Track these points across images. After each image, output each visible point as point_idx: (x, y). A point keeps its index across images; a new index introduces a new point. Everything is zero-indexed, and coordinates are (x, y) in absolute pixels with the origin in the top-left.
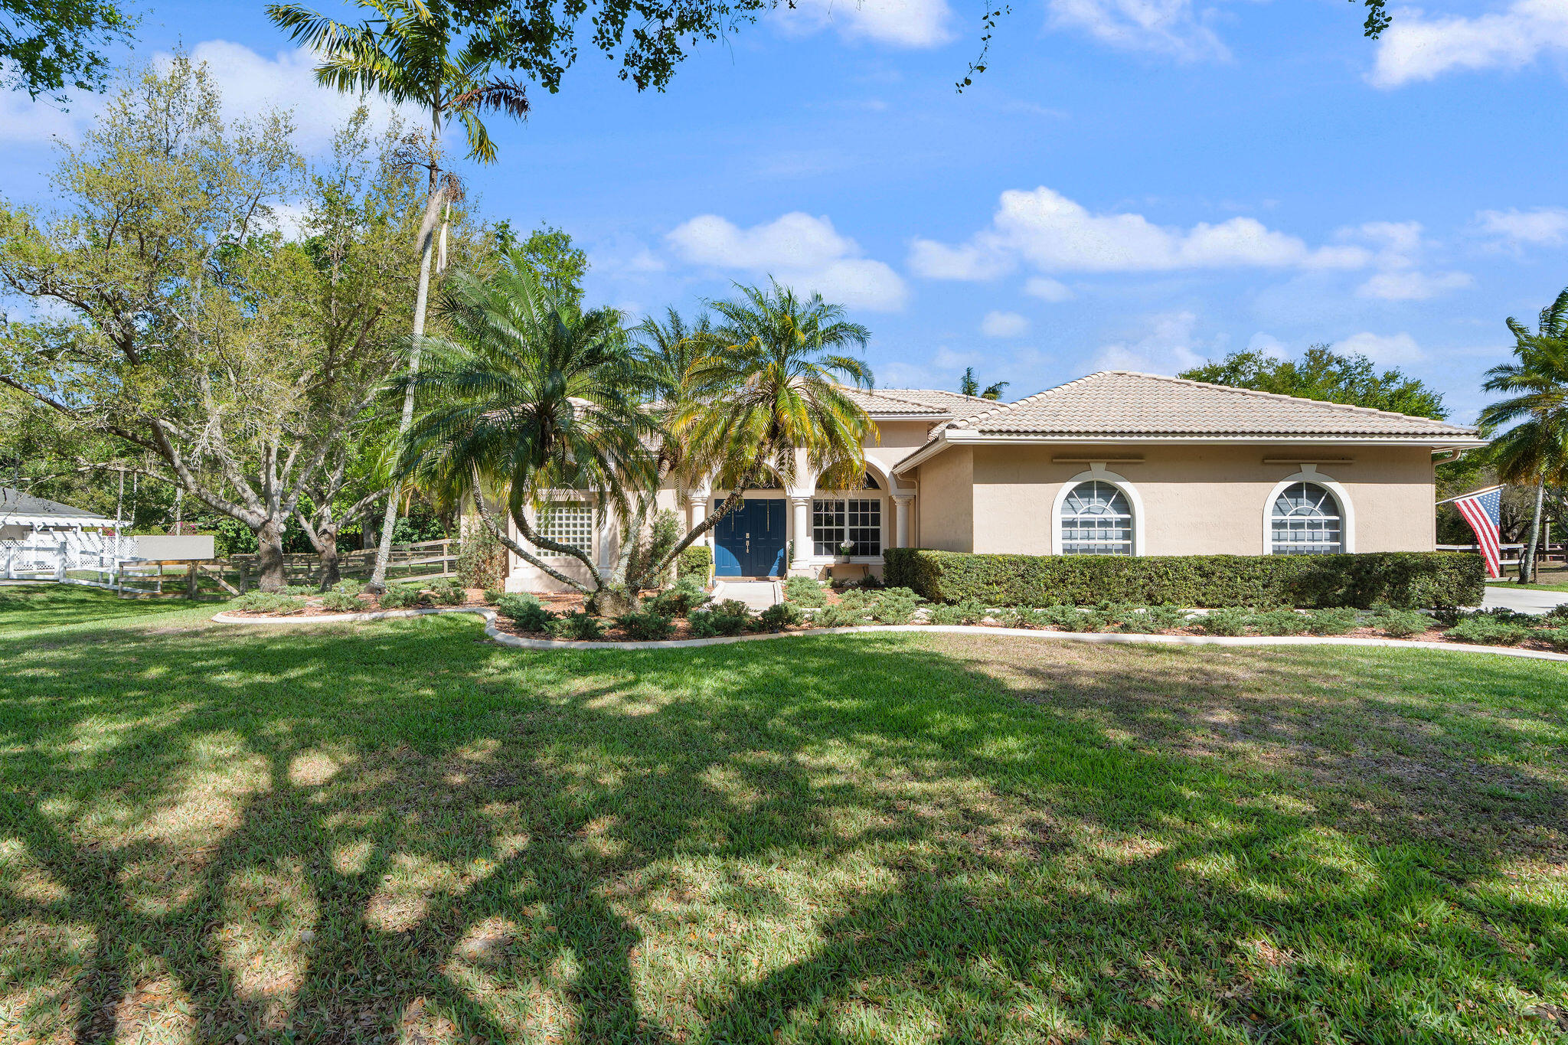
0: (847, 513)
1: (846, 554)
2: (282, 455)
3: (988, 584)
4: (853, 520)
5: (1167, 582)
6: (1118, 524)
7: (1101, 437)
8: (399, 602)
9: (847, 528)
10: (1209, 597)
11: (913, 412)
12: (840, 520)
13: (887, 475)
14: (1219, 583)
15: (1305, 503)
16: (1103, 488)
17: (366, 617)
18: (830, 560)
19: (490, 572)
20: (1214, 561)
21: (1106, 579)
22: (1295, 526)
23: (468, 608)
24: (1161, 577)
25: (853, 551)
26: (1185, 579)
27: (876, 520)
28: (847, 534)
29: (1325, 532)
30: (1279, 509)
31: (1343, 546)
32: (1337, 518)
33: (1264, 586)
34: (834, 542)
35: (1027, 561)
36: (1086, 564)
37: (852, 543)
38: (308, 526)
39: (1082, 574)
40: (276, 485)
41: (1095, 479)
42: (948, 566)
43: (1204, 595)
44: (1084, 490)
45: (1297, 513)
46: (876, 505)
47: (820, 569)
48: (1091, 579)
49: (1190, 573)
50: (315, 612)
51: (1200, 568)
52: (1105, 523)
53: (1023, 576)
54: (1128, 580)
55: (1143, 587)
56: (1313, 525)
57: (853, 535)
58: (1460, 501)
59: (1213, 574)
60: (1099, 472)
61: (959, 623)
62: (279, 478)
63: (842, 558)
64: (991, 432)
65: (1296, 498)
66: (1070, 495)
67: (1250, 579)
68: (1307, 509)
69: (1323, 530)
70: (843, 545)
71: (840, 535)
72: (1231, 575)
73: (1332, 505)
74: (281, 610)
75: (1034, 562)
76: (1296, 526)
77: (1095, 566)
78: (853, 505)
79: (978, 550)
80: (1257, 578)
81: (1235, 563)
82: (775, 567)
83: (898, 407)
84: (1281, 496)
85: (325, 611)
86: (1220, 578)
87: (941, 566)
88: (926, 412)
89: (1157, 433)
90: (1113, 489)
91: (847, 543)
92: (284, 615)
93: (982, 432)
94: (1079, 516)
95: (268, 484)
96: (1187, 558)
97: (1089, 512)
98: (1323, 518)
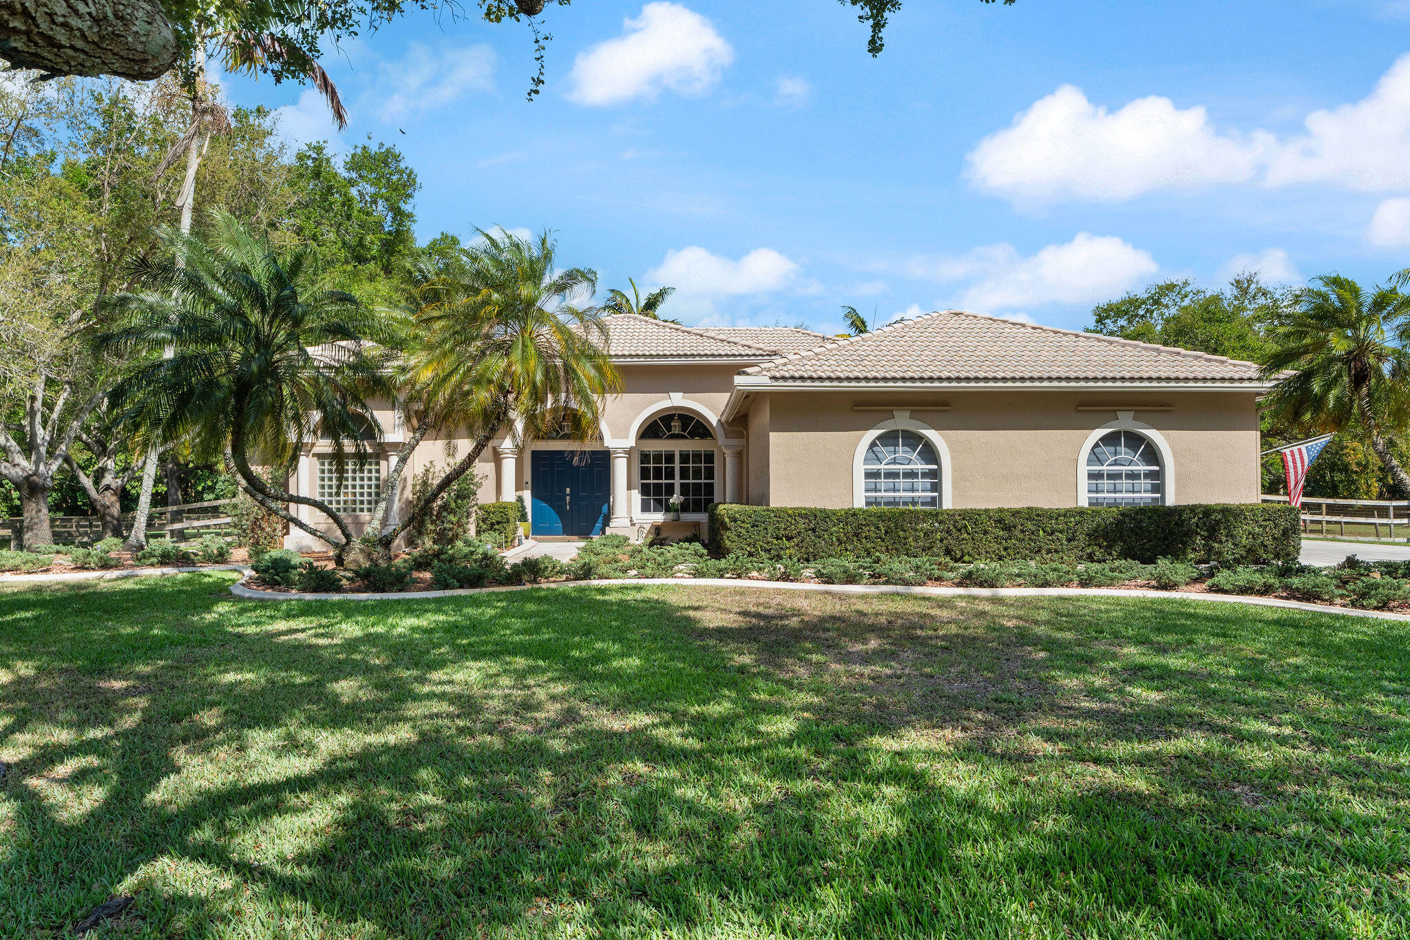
0: (677, 465)
1: (676, 511)
2: (49, 405)
3: (778, 538)
4: (684, 474)
5: (965, 535)
6: (924, 475)
7: (900, 384)
8: (154, 560)
9: (677, 482)
10: (1010, 551)
11: (740, 355)
12: (670, 475)
13: (715, 424)
14: (1021, 536)
15: (1123, 452)
16: (908, 438)
17: (114, 574)
18: (659, 517)
19: (268, 529)
20: (1016, 513)
21: (901, 533)
22: (1112, 476)
23: (230, 567)
24: (960, 530)
25: (684, 507)
26: (986, 532)
27: (710, 474)
28: (677, 488)
29: (1145, 483)
30: (1095, 457)
31: (1163, 498)
32: (1157, 468)
33: (1069, 540)
34: (664, 497)
35: (819, 514)
36: (881, 517)
37: (682, 498)
38: (86, 482)
39: (878, 528)
40: (42, 435)
41: (900, 427)
42: (735, 520)
43: (1005, 549)
44: (889, 439)
45: (1116, 463)
46: (709, 457)
47: (648, 527)
48: (886, 532)
49: (990, 525)
50: (65, 569)
51: (1000, 521)
52: (911, 474)
53: (814, 530)
54: (925, 534)
55: (941, 541)
56: (1133, 476)
57: (685, 489)
58: (1287, 451)
59: (1015, 527)
60: (902, 421)
61: (722, 577)
62: (44, 428)
63: (671, 516)
64: (784, 378)
65: (1115, 446)
66: (873, 445)
67: (1052, 533)
68: (1125, 460)
69: (1143, 481)
70: (671, 501)
71: (670, 490)
72: (1033, 528)
73: (1152, 455)
74: (24, 568)
75: (826, 515)
76: (1114, 476)
77: (889, 520)
78: (685, 457)
79: (775, 503)
80: (1061, 532)
81: (1038, 515)
82: (599, 525)
83: (727, 349)
84: (1096, 445)
85: (73, 569)
86: (1022, 531)
87: (727, 520)
88: (754, 355)
89: (958, 379)
90: (920, 438)
91: (676, 499)
92: (29, 573)
93: (774, 378)
94: (882, 467)
95: (33, 435)
96: (986, 511)
97: (894, 462)
98: (1143, 468)
